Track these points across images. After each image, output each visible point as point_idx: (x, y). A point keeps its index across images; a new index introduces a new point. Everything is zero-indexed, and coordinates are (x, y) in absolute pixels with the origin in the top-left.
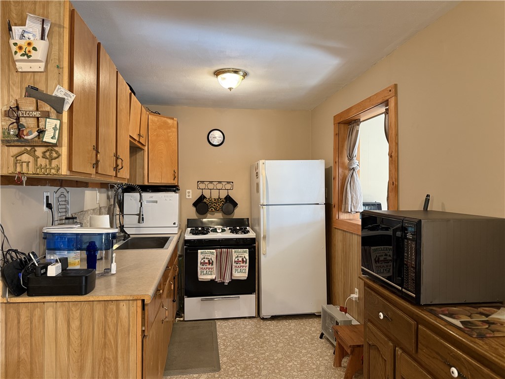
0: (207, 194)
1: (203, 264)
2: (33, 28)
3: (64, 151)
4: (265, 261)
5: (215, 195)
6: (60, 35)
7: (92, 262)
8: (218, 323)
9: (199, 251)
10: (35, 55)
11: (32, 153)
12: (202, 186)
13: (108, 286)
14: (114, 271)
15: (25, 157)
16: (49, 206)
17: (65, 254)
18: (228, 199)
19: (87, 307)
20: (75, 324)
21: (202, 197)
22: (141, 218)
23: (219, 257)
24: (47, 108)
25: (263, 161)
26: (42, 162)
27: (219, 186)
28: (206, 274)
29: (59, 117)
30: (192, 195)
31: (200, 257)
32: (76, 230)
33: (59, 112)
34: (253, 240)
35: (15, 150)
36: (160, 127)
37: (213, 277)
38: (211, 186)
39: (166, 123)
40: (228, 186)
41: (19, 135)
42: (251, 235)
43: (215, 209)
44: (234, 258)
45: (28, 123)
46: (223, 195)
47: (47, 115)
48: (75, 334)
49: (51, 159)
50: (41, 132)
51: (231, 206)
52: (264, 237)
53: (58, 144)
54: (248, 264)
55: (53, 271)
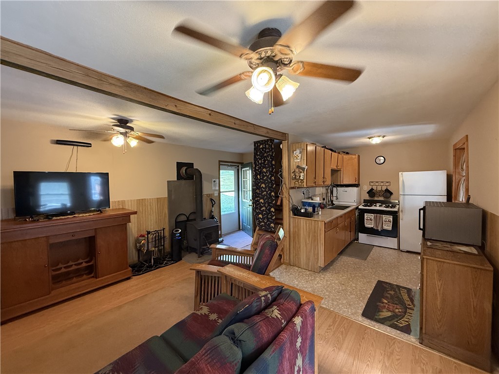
0: (375, 188)
1: (367, 220)
2: (298, 151)
3: (305, 181)
4: (402, 223)
5: (379, 188)
6: (304, 152)
7: (314, 211)
8: (375, 247)
9: (365, 214)
10: (298, 158)
11: (298, 181)
12: (372, 184)
13: (318, 217)
14: (320, 214)
15: (297, 183)
16: (303, 194)
17: (307, 208)
18: (387, 191)
19: (310, 221)
20: (308, 225)
21: (372, 189)
22: (337, 198)
23: (375, 218)
24: (301, 171)
25: (402, 173)
26: (300, 184)
27: (382, 184)
28: (368, 225)
29: (304, 173)
30: (366, 188)
31: (366, 217)
32: (310, 201)
33: (304, 171)
34: (396, 212)
35: (294, 181)
36: (349, 160)
37: (372, 226)
38: (377, 184)
39: (352, 157)
40: (387, 184)
41: (295, 178)
42: (395, 209)
43: (379, 195)
44: (384, 219)
45: (297, 174)
46: (384, 188)
47: (301, 172)
48: (308, 227)
49: (302, 183)
50: (300, 177)
51: (389, 194)
52: (402, 211)
53: (304, 179)
54: (392, 223)
55: (303, 211)
